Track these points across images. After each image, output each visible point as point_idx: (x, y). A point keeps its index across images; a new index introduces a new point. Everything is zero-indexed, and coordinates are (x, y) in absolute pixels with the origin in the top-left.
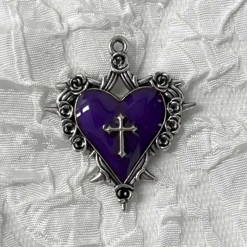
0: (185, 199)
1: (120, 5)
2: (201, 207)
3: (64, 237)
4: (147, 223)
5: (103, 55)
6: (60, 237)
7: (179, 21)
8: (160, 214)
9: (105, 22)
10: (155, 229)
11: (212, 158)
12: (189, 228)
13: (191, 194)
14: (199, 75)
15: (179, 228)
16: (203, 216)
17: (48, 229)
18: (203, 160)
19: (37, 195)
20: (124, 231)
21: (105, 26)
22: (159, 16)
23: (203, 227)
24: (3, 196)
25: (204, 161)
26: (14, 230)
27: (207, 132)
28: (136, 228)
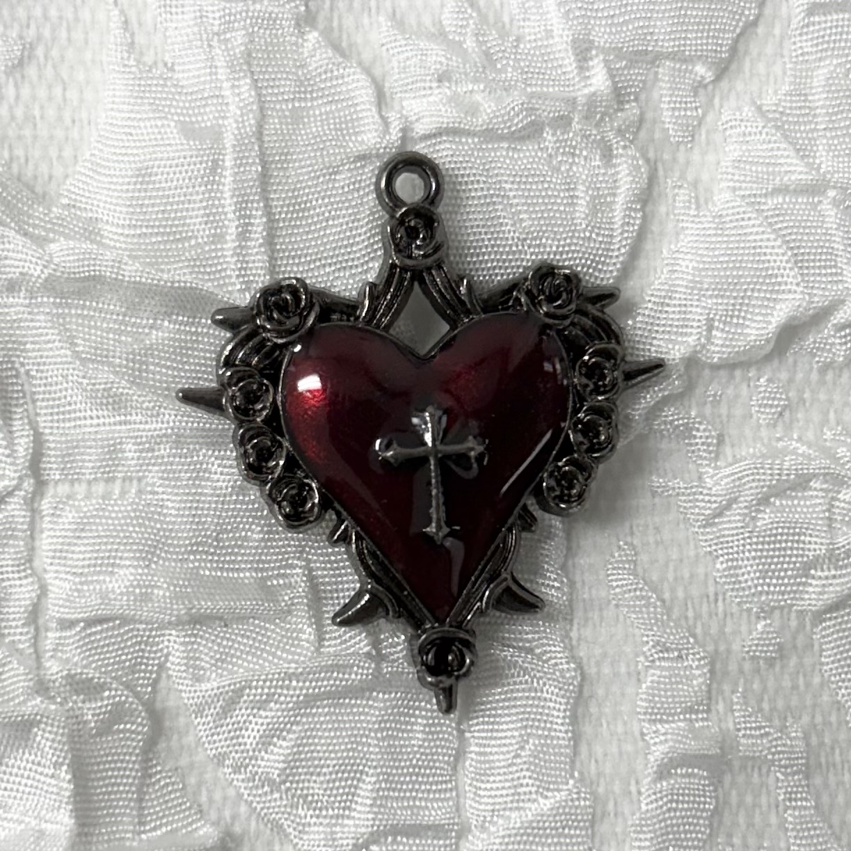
0: (736, 700)
1: (574, 65)
2: (782, 729)
3: (342, 795)
4: (608, 769)
5: (510, 222)
6: (328, 792)
7: (760, 129)
8: (652, 741)
9: (526, 117)
10: (633, 789)
11: (834, 577)
12: (739, 795)
13: (755, 686)
14: (815, 308)
15: (710, 791)
16: (789, 759)
17: (292, 764)
18: (804, 580)
19: (265, 655)
20: (534, 789)
21: (523, 128)
22: (696, 108)
23: (785, 793)
24: (159, 655)
25: (805, 584)
26: (184, 761)
27: (821, 494)
28: (571, 782)
